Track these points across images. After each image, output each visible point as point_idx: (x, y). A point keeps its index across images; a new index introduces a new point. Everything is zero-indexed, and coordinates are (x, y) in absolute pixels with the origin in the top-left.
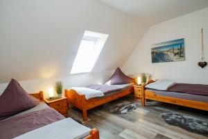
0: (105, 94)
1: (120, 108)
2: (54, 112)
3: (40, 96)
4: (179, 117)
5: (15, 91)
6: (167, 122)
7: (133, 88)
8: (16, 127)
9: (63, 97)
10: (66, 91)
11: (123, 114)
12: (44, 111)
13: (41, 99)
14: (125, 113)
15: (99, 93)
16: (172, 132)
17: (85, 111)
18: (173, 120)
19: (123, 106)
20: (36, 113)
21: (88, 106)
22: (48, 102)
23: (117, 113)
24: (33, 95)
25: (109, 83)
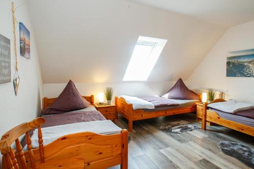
0: (156, 107)
1: (173, 126)
2: (99, 115)
3: (90, 99)
4: (244, 149)
5: (71, 91)
6: (223, 150)
7: (195, 106)
8: (69, 119)
9: (113, 104)
10: (116, 98)
11: (173, 132)
12: (91, 112)
13: (92, 103)
14: (177, 133)
15: (149, 105)
16: (222, 161)
17: (131, 121)
18: (234, 150)
19: (178, 124)
20: (85, 113)
21: (136, 117)
22: (97, 106)
23: (168, 131)
24: (85, 97)
25: (166, 96)
